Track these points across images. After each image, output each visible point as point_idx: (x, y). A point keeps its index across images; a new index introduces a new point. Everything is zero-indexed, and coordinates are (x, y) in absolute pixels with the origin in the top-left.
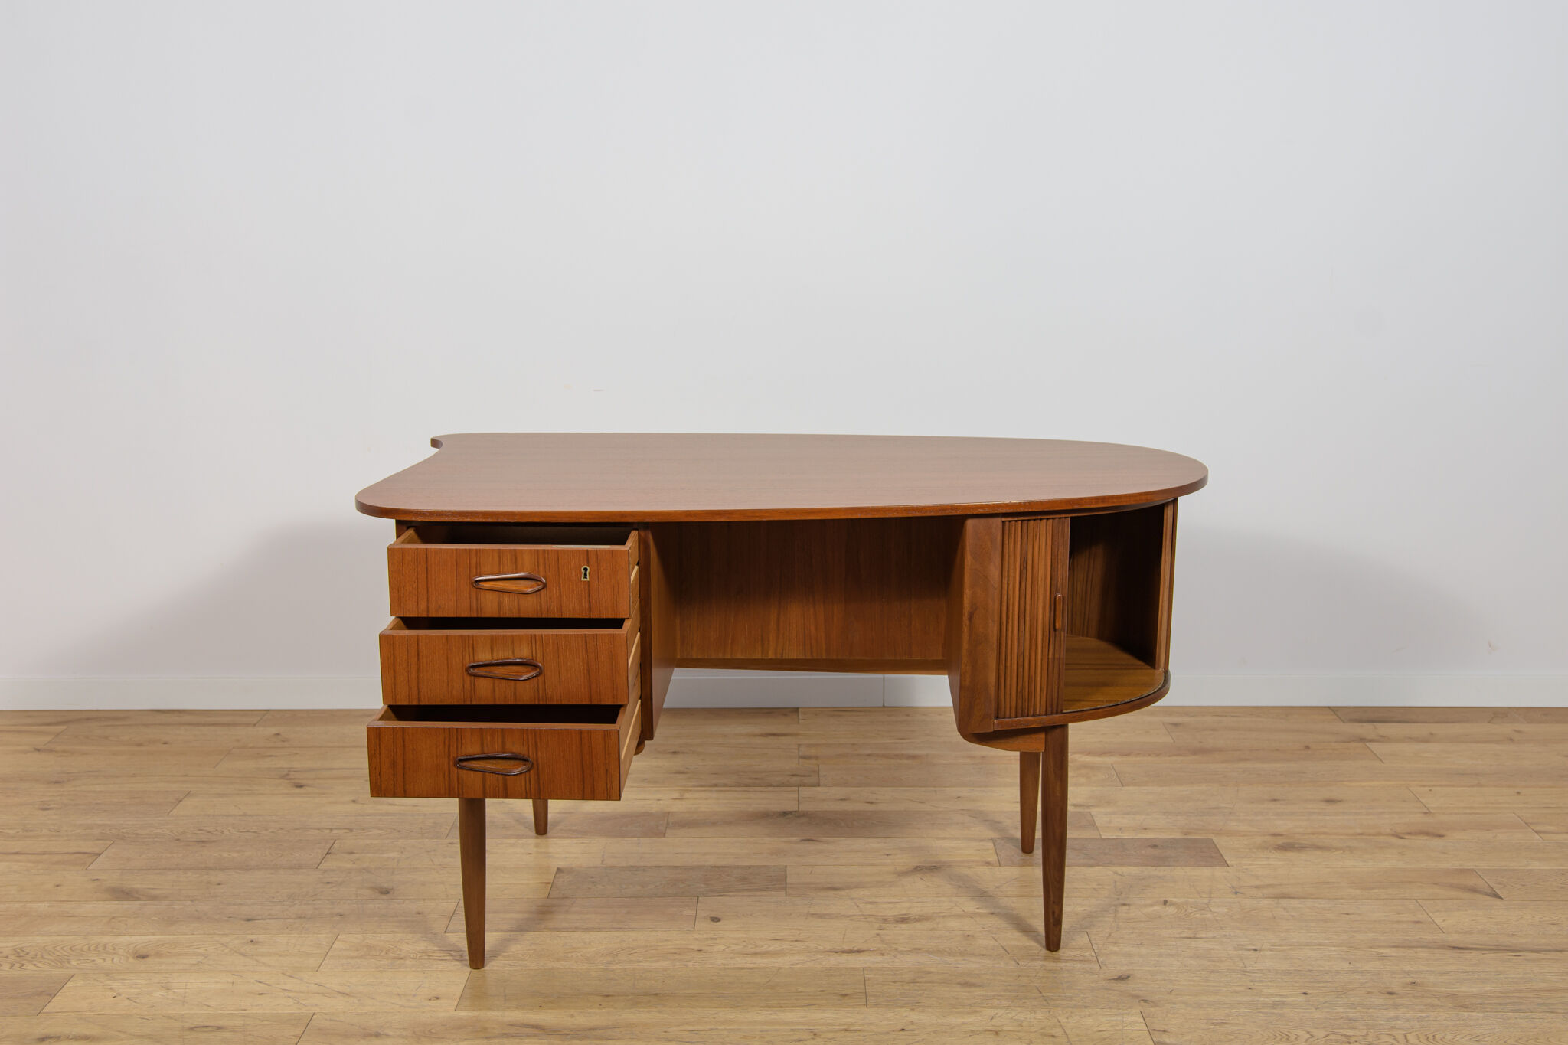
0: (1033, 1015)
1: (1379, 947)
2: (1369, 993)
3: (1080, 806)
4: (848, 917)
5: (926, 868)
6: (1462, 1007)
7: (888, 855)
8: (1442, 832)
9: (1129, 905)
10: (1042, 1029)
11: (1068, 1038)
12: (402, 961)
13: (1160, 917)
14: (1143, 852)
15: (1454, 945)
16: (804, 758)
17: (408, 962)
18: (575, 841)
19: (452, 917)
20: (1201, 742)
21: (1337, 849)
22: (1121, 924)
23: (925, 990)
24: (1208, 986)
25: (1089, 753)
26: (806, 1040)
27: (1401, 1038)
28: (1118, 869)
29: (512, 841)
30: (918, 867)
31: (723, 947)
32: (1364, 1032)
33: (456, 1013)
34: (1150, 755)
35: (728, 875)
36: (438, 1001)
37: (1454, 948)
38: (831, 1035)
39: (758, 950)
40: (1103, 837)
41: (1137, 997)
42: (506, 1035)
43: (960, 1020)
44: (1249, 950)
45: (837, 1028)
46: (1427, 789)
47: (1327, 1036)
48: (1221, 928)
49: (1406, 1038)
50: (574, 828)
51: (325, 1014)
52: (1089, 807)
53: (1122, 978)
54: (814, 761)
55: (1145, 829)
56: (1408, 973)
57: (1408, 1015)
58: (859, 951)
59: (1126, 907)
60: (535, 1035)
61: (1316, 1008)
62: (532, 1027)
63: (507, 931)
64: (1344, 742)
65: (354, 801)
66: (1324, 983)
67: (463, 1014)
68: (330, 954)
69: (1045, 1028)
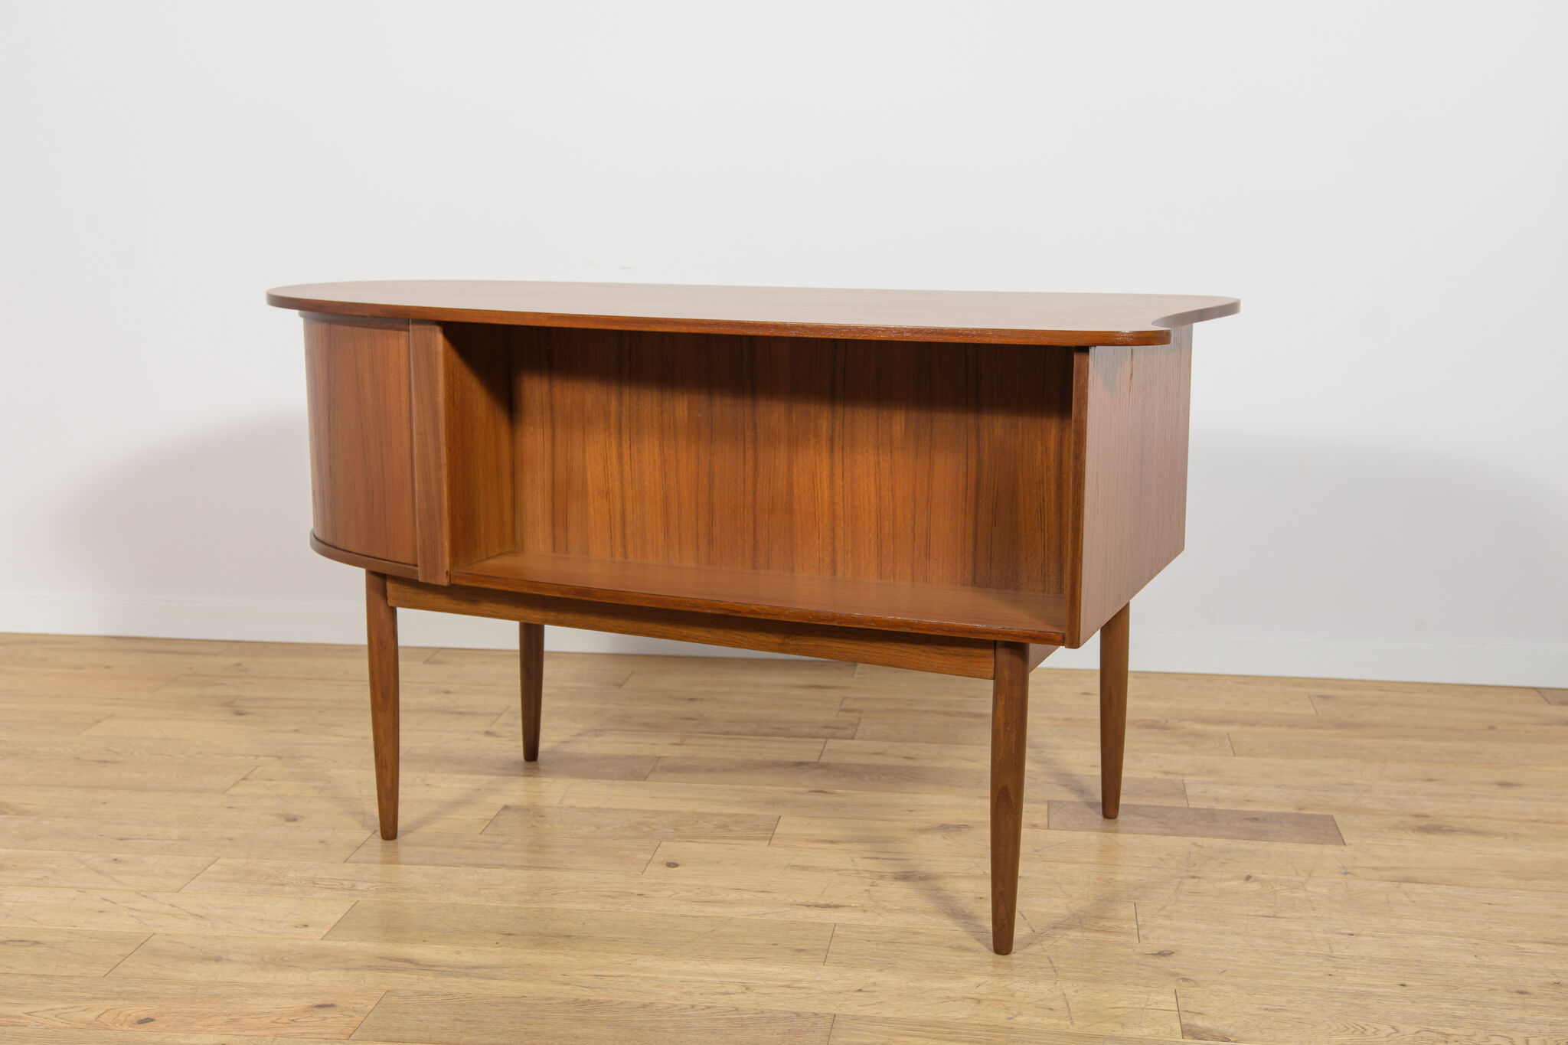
0: (1033, 985)
1: (1522, 941)
2: (1491, 990)
3: (1173, 774)
4: (836, 871)
5: (953, 826)
7: (910, 811)
9: (1199, 878)
10: (1039, 1000)
11: (1069, 1012)
12: (282, 887)
13: (1236, 893)
14: (1238, 824)
16: (846, 710)
17: (288, 889)
19: (358, 848)
21: (1497, 835)
23: (904, 951)
24: (1274, 969)
25: (1204, 721)
26: (733, 993)
28: (1199, 840)
29: (463, 776)
30: (944, 825)
31: (671, 893)
32: (1471, 1032)
33: (322, 942)
34: (1280, 726)
35: (706, 822)
36: (306, 929)
38: (765, 991)
39: (712, 898)
40: (1190, 806)
41: (1175, 974)
42: (370, 968)
43: (936, 985)
44: (1342, 934)
45: (780, 983)
47: (1418, 1032)
48: (1314, 909)
50: (542, 767)
51: (167, 934)
52: (1185, 775)
53: (1163, 954)
54: (856, 715)
55: (1249, 801)
56: (1553, 973)
57: (1538, 1018)
58: (837, 907)
59: (1196, 880)
60: (405, 970)
61: (1413, 1002)
62: (406, 961)
63: (418, 864)
64: (1544, 724)
65: (296, 731)
66: (1431, 977)
67: (329, 943)
68: (199, 877)
69: (1043, 1000)
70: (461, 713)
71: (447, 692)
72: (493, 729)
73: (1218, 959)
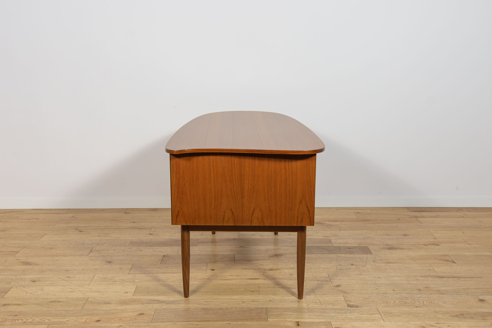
0: (310, 297)
1: (417, 277)
2: (413, 290)
3: (327, 237)
4: (254, 269)
5: (279, 255)
6: (440, 293)
7: (267, 251)
8: (439, 244)
11: (321, 303)
13: (350, 269)
14: (346, 250)
15: (440, 276)
17: (117, 282)
18: (169, 247)
19: (131, 270)
20: (366, 218)
21: (406, 249)
22: (338, 271)
23: (277, 290)
24: (364, 288)
25: (331, 221)
26: (240, 304)
27: (422, 302)
28: (338, 255)
29: (149, 247)
30: (276, 255)
31: (215, 278)
32: (411, 301)
33: (133, 297)
34: (349, 222)
35: (217, 257)
36: (127, 294)
37: (440, 277)
38: (248, 302)
39: (226, 278)
40: (334, 246)
41: (342, 291)
42: (148, 303)
43: (288, 298)
44: (377, 278)
45: (250, 301)
46: (435, 231)
47: (399, 302)
48: (369, 272)
49: (423, 302)
50: (168, 243)
51: (92, 297)
52: (330, 237)
53: (338, 286)
55: (347, 243)
56: (425, 284)
57: (424, 296)
58: (257, 279)
59: (340, 266)
60: (158, 303)
61: (397, 294)
62: (156, 301)
63: (148, 273)
64: (410, 218)
65: (99, 236)
66: (400, 288)
67: (135, 297)
68: (93, 280)
69: (314, 300)
70: (141, 228)
71: (134, 222)
72: (151, 233)
73: (351, 286)
